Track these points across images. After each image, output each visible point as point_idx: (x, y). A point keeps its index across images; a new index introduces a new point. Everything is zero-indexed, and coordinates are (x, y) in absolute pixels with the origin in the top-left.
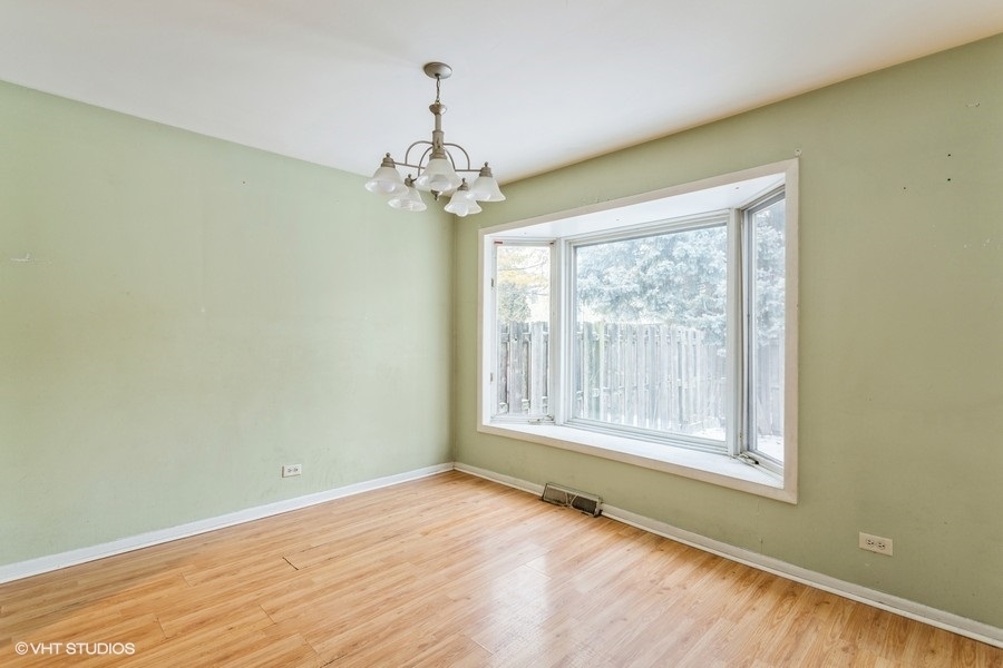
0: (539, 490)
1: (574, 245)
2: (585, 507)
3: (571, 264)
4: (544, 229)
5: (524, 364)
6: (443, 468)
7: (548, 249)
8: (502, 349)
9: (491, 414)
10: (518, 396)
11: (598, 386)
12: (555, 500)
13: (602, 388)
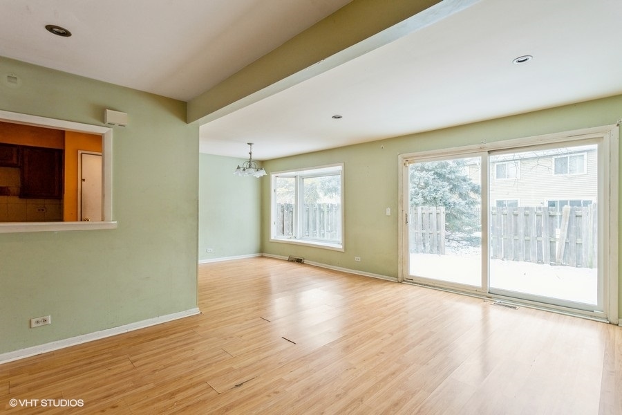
0: (287, 258)
1: (303, 178)
2: (299, 261)
3: (302, 183)
4: (293, 173)
5: (290, 219)
6: (258, 255)
7: (294, 179)
8: (281, 214)
9: (275, 235)
10: (288, 231)
11: (324, 229)
12: (291, 260)
13: (326, 230)
